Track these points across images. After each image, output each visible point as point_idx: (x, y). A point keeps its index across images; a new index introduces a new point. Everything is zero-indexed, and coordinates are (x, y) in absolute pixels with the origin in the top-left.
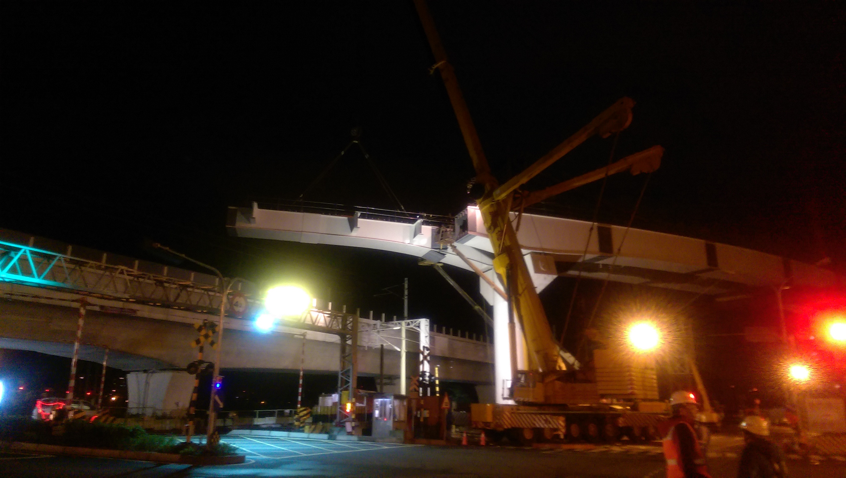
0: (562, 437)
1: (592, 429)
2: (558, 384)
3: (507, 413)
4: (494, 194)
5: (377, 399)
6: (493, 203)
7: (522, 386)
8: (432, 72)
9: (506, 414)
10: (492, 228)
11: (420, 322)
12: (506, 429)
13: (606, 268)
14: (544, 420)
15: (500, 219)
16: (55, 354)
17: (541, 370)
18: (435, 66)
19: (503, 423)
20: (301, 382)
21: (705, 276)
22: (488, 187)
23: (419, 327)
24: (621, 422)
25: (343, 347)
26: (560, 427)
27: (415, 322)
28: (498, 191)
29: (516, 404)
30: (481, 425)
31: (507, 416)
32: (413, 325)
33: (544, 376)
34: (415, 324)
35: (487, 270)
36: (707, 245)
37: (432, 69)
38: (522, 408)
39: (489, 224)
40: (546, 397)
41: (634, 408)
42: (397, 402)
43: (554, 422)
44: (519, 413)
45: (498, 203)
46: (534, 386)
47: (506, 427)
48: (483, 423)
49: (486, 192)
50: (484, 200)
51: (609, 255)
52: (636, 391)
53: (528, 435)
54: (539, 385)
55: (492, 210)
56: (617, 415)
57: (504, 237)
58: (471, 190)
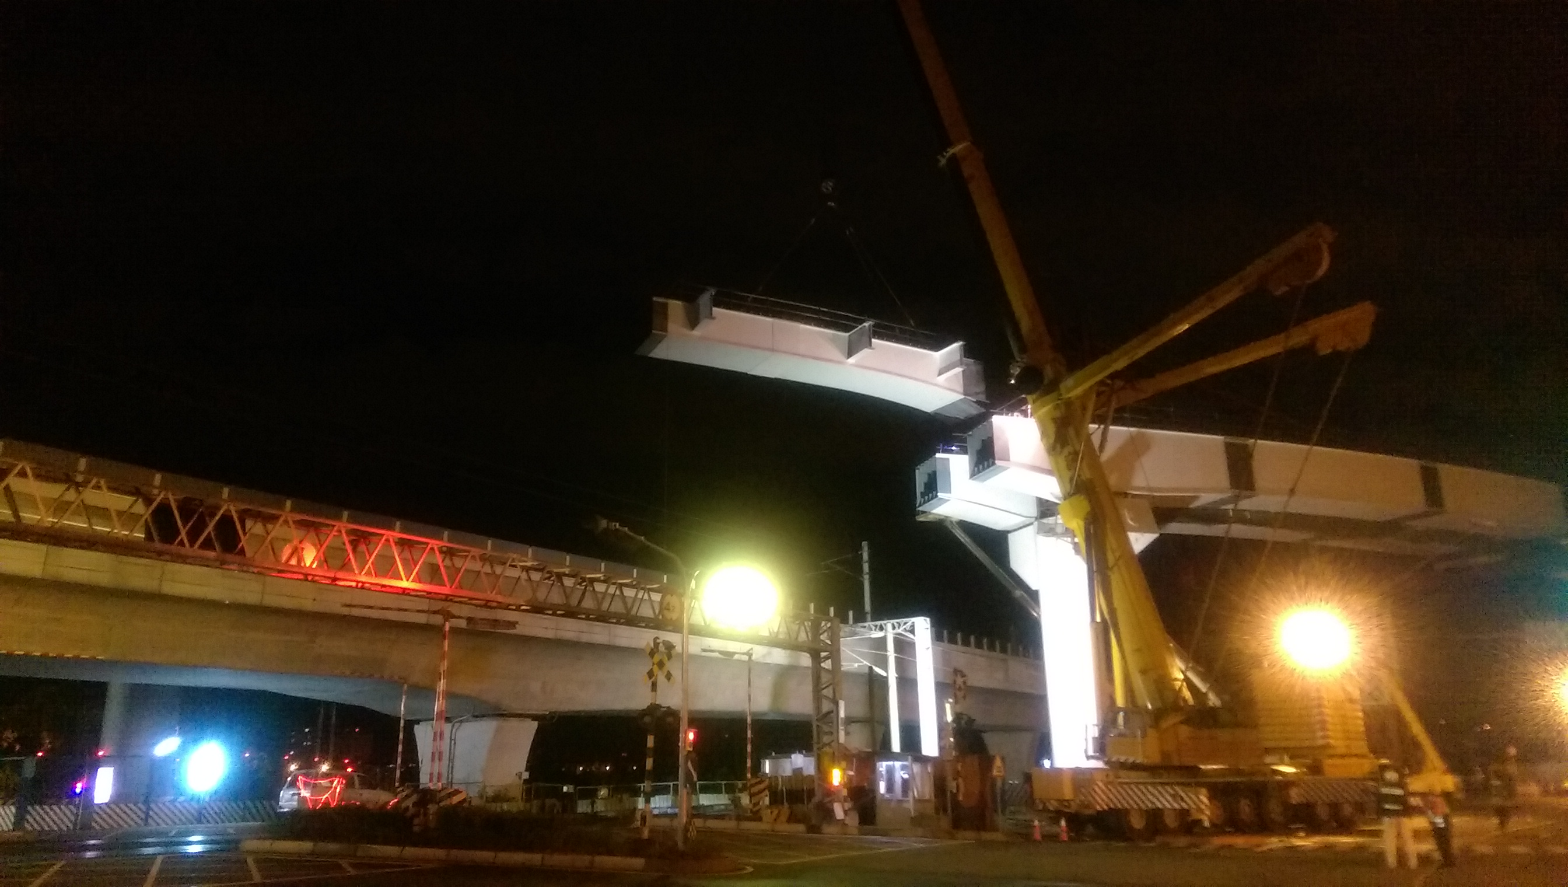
0: (1207, 824)
1: (1245, 808)
2: (1185, 731)
3: (1100, 784)
4: (1062, 386)
5: (880, 763)
6: (1059, 402)
7: (1121, 735)
8: (943, 162)
9: (1097, 785)
10: (1058, 446)
11: (913, 623)
12: (1099, 811)
13: (1241, 518)
14: (1171, 795)
15: (1071, 431)
16: (300, 695)
17: (1150, 707)
18: (951, 151)
19: (1093, 801)
20: (749, 734)
21: (1420, 525)
22: (1049, 372)
23: (912, 631)
24: (1295, 796)
25: (817, 672)
26: (1203, 807)
27: (905, 623)
28: (1069, 382)
29: (1105, 767)
30: (1053, 806)
31: (1099, 787)
32: (902, 628)
33: (1158, 715)
34: (904, 627)
35: (1022, 525)
36: (1424, 469)
37: (944, 157)
38: (1123, 773)
39: (1052, 440)
40: (1165, 755)
41: (1316, 769)
42: (916, 768)
43: (1191, 798)
44: (1121, 784)
45: (1068, 404)
46: (1144, 735)
47: (1098, 808)
48: (1058, 800)
49: (1046, 381)
50: (1042, 396)
51: (1248, 493)
52: (1332, 741)
53: (1137, 823)
54: (1152, 733)
55: (1057, 414)
56: (1288, 783)
57: (1080, 465)
58: (1018, 378)
